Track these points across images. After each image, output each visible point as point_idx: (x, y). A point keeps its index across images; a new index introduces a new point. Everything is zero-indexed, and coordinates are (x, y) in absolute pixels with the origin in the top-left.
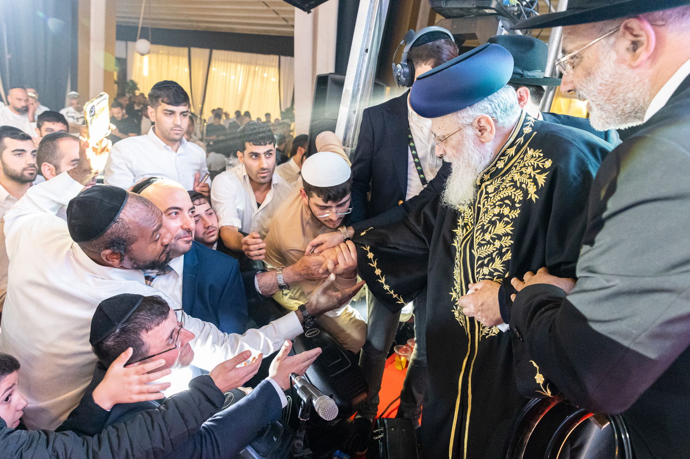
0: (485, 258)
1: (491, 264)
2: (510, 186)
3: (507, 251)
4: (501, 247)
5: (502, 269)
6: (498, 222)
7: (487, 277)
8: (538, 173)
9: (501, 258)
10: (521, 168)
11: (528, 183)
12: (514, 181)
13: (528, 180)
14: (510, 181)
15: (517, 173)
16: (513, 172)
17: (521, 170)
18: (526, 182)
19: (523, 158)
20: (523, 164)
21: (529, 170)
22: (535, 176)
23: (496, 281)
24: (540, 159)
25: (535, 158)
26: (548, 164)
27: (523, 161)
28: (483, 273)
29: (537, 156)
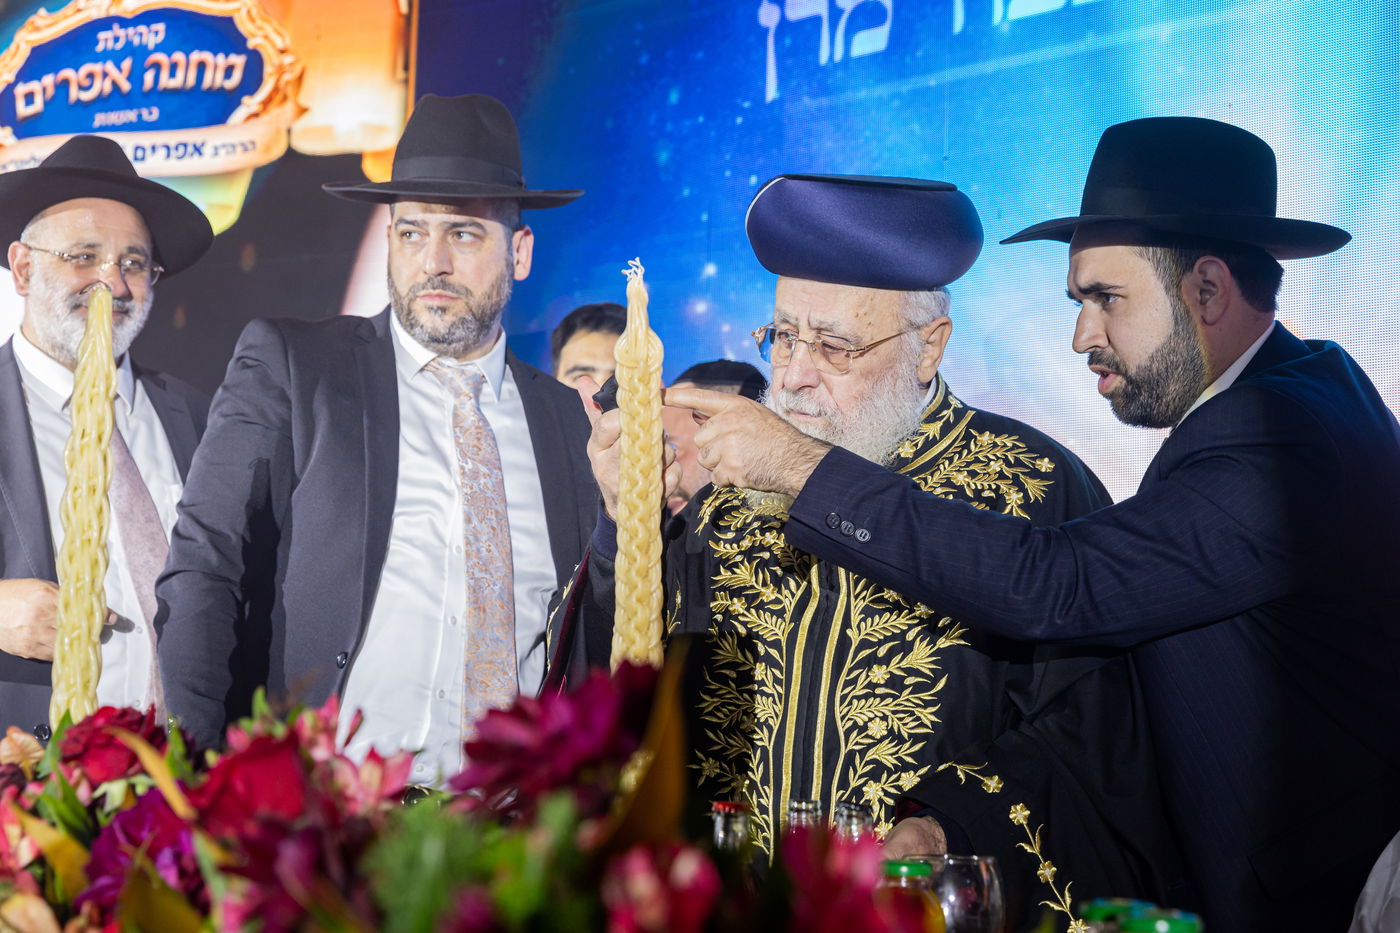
0: (880, 643)
1: (899, 656)
3: (950, 625)
4: (937, 615)
5: (930, 669)
7: (879, 691)
8: (1023, 473)
9: (933, 642)
10: (968, 464)
11: (998, 487)
12: (953, 486)
13: (998, 482)
14: (942, 485)
15: (959, 471)
16: (945, 468)
17: (972, 468)
18: (994, 487)
19: (967, 446)
20: (971, 458)
21: (995, 466)
22: (1016, 477)
23: (908, 700)
24: (1021, 450)
25: (1003, 447)
26: (1045, 465)
27: (970, 452)
28: (866, 682)
29: (1009, 444)
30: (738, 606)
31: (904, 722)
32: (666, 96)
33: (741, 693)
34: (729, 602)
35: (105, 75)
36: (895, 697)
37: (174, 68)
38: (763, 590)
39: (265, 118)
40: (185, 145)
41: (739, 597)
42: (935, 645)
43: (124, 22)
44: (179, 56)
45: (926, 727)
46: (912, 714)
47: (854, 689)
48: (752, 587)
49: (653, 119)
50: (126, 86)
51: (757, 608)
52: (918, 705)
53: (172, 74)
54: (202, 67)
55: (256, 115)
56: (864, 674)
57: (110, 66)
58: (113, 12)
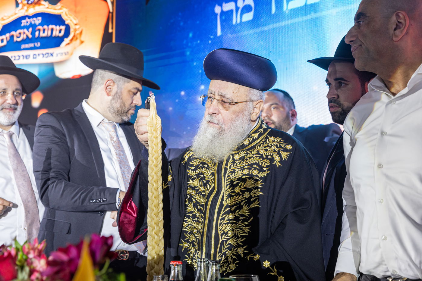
0: (233, 206)
1: (238, 210)
2: (257, 157)
3: (255, 200)
4: (251, 197)
5: (248, 214)
6: (248, 180)
7: (231, 222)
8: (281, 150)
9: (249, 206)
10: (265, 147)
11: (273, 155)
12: (260, 154)
13: (273, 153)
14: (256, 154)
15: (262, 149)
16: (258, 148)
17: (266, 148)
18: (272, 154)
19: (265, 141)
20: (266, 145)
21: (273, 148)
22: (279, 151)
23: (240, 224)
24: (282, 142)
25: (276, 141)
26: (289, 147)
27: (266, 143)
28: (228, 219)
29: (279, 140)
30: (194, 193)
31: (240, 231)
32: (188, 35)
33: (193, 221)
34: (192, 192)
35: (24, 33)
36: (236, 224)
37: (44, 30)
38: (201, 187)
39: (71, 45)
40: (48, 53)
41: (194, 190)
42: (249, 207)
43: (29, 17)
44: (45, 27)
45: (246, 233)
46: (242, 229)
47: (224, 221)
48: (198, 187)
49: (185, 42)
50: (30, 36)
51: (199, 194)
52: (244, 226)
53: (44, 32)
54: (52, 30)
55: (68, 44)
56: (227, 216)
57: (25, 30)
58: (26, 14)
